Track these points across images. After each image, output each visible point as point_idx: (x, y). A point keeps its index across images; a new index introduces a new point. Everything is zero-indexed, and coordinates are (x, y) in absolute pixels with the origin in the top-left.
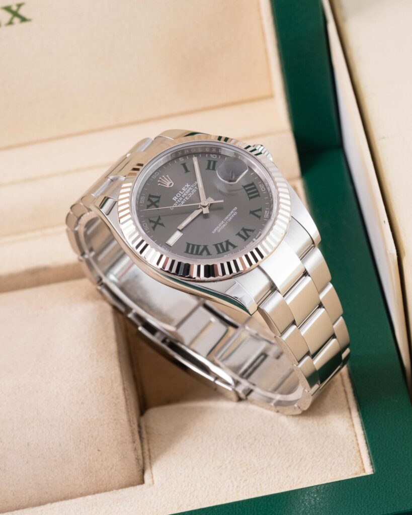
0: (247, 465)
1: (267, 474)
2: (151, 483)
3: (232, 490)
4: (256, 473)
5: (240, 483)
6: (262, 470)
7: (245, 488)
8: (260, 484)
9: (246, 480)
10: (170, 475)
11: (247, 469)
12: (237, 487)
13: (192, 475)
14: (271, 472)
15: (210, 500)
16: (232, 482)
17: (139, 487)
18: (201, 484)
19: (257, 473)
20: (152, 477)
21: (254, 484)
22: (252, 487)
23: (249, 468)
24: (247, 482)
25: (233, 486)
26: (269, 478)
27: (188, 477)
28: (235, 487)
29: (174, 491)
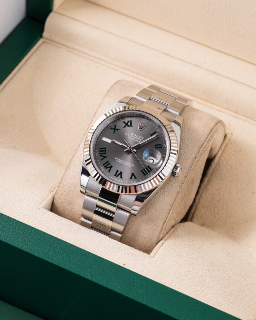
0: (203, 279)
1: (208, 290)
2: (152, 256)
3: (186, 286)
4: (203, 286)
5: (192, 285)
6: (207, 287)
7: (192, 290)
8: (201, 293)
9: (196, 286)
10: (164, 259)
11: (201, 281)
12: (189, 286)
13: (174, 266)
14: (210, 290)
15: (171, 283)
16: (188, 282)
17: (145, 254)
18: (174, 273)
19: (204, 287)
20: (155, 254)
21: (198, 290)
22: (196, 291)
23: (202, 281)
24: (196, 287)
25: (187, 285)
26: (207, 293)
27: (171, 266)
28: (188, 286)
29: (159, 268)
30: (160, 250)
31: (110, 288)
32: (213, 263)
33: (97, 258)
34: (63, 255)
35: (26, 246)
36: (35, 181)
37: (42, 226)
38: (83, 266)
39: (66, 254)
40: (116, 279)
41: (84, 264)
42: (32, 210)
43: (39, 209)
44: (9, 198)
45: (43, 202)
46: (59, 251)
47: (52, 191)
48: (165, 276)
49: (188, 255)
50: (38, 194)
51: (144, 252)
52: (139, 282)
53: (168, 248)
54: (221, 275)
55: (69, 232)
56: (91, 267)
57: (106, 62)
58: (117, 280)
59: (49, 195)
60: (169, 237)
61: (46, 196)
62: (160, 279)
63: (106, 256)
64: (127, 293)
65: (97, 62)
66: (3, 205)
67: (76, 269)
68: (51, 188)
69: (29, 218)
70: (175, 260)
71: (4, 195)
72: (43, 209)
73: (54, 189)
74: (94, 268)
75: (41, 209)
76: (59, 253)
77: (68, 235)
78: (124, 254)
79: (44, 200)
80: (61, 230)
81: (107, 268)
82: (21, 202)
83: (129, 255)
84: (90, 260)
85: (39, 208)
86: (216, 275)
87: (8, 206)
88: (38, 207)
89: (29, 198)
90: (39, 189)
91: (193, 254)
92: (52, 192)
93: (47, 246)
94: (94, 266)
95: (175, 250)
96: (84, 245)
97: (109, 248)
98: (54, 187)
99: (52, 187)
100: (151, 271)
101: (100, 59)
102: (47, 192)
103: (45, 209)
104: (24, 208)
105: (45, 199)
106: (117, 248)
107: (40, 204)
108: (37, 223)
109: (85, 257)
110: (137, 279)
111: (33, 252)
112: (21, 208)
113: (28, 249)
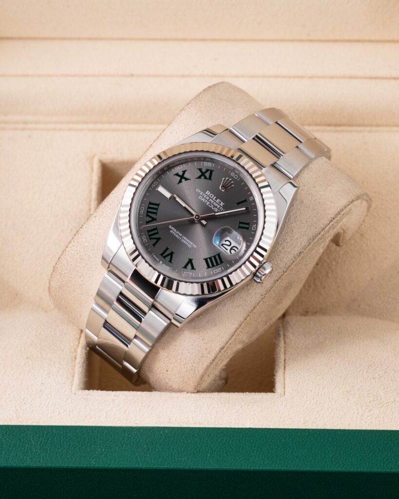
1: (391, 409)
2: (283, 394)
3: (357, 417)
4: (381, 405)
5: (365, 412)
6: (387, 404)
7: (369, 418)
8: (383, 417)
9: (371, 410)
10: (301, 389)
11: (374, 400)
12: (362, 415)
13: (322, 394)
14: (395, 408)
15: (334, 422)
16: (357, 409)
17: (270, 394)
18: (328, 405)
19: (383, 406)
20: (284, 388)
21: (378, 415)
22: (376, 418)
23: (376, 399)
24: (372, 412)
25: (358, 414)
26: (392, 413)
27: (318, 395)
28: (360, 414)
29: (303, 406)
30: (286, 379)
31: (255, 468)
32: (371, 365)
33: (208, 431)
34: (157, 450)
35: (94, 460)
36: (41, 353)
37: (95, 418)
38: (195, 452)
39: (160, 445)
40: (255, 451)
41: (195, 449)
42: (66, 401)
43: (75, 394)
44: (20, 397)
45: (73, 380)
46: (147, 446)
47: (74, 358)
48: (320, 415)
49: (331, 368)
50: (59, 372)
51: (266, 392)
52: (291, 440)
53: (296, 370)
54: (394, 377)
55: (140, 410)
56: (208, 450)
57: (37, 123)
58: (257, 451)
59: (75, 366)
60: (285, 353)
61: (72, 369)
62: (315, 423)
63: (217, 422)
64: (283, 465)
65: (23, 129)
66: (17, 410)
67: (189, 462)
68: (71, 354)
69: (69, 415)
70: (318, 385)
71: (9, 394)
72: (80, 391)
73: (76, 354)
74: (214, 449)
75: (77, 393)
76: (149, 448)
77: (143, 415)
78: (241, 407)
79: (73, 377)
80: (127, 412)
81: (232, 441)
82: (42, 394)
83: (248, 406)
84: (200, 439)
85: (73, 392)
86: (388, 381)
87: (26, 409)
88: (71, 392)
89: (49, 384)
90: (54, 363)
91: (336, 363)
92: (76, 359)
93: (124, 446)
94: (212, 446)
95: (309, 369)
96: (176, 420)
97: (214, 408)
98: (73, 351)
99: (70, 352)
100: (295, 416)
101: (25, 123)
102: (68, 362)
103: (83, 391)
104: (53, 402)
105: (74, 375)
106: (225, 403)
107: (72, 386)
108: (86, 417)
109: (190, 439)
110: (286, 438)
111: (110, 464)
112: (48, 405)
113: (99, 463)
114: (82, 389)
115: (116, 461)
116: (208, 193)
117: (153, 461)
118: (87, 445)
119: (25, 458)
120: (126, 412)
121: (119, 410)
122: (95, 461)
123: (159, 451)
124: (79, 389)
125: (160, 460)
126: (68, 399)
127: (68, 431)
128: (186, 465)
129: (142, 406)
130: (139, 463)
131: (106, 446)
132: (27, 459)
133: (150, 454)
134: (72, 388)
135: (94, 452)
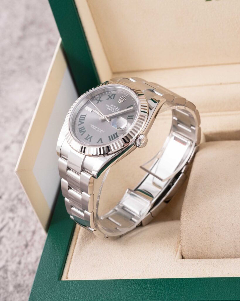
37: (186, 274)
39: (220, 287)
43: (177, 261)
44: (146, 264)
45: (177, 254)
50: (169, 250)
55: (212, 269)
59: (179, 246)
61: (177, 248)
66: (143, 271)
69: (172, 273)
72: (180, 259)
77: (213, 271)
79: (177, 252)
82: (158, 262)
85: (176, 260)
87: (149, 270)
88: (175, 260)
89: (163, 257)
98: (179, 238)
102: (175, 244)
104: (164, 266)
108: (181, 273)
112: (161, 268)
113: (185, 298)
114: (181, 259)
115: (194, 297)
116: (112, 105)
117: (215, 297)
118: (179, 289)
119: (144, 297)
120: (204, 270)
121: (200, 269)
122: (183, 298)
123: (219, 291)
124: (179, 259)
125: (219, 296)
126: (172, 264)
127: (169, 281)
128: (234, 299)
129: (213, 267)
130: (207, 298)
131: (190, 289)
132: (145, 297)
133: (214, 292)
134: (175, 258)
135: (182, 292)
